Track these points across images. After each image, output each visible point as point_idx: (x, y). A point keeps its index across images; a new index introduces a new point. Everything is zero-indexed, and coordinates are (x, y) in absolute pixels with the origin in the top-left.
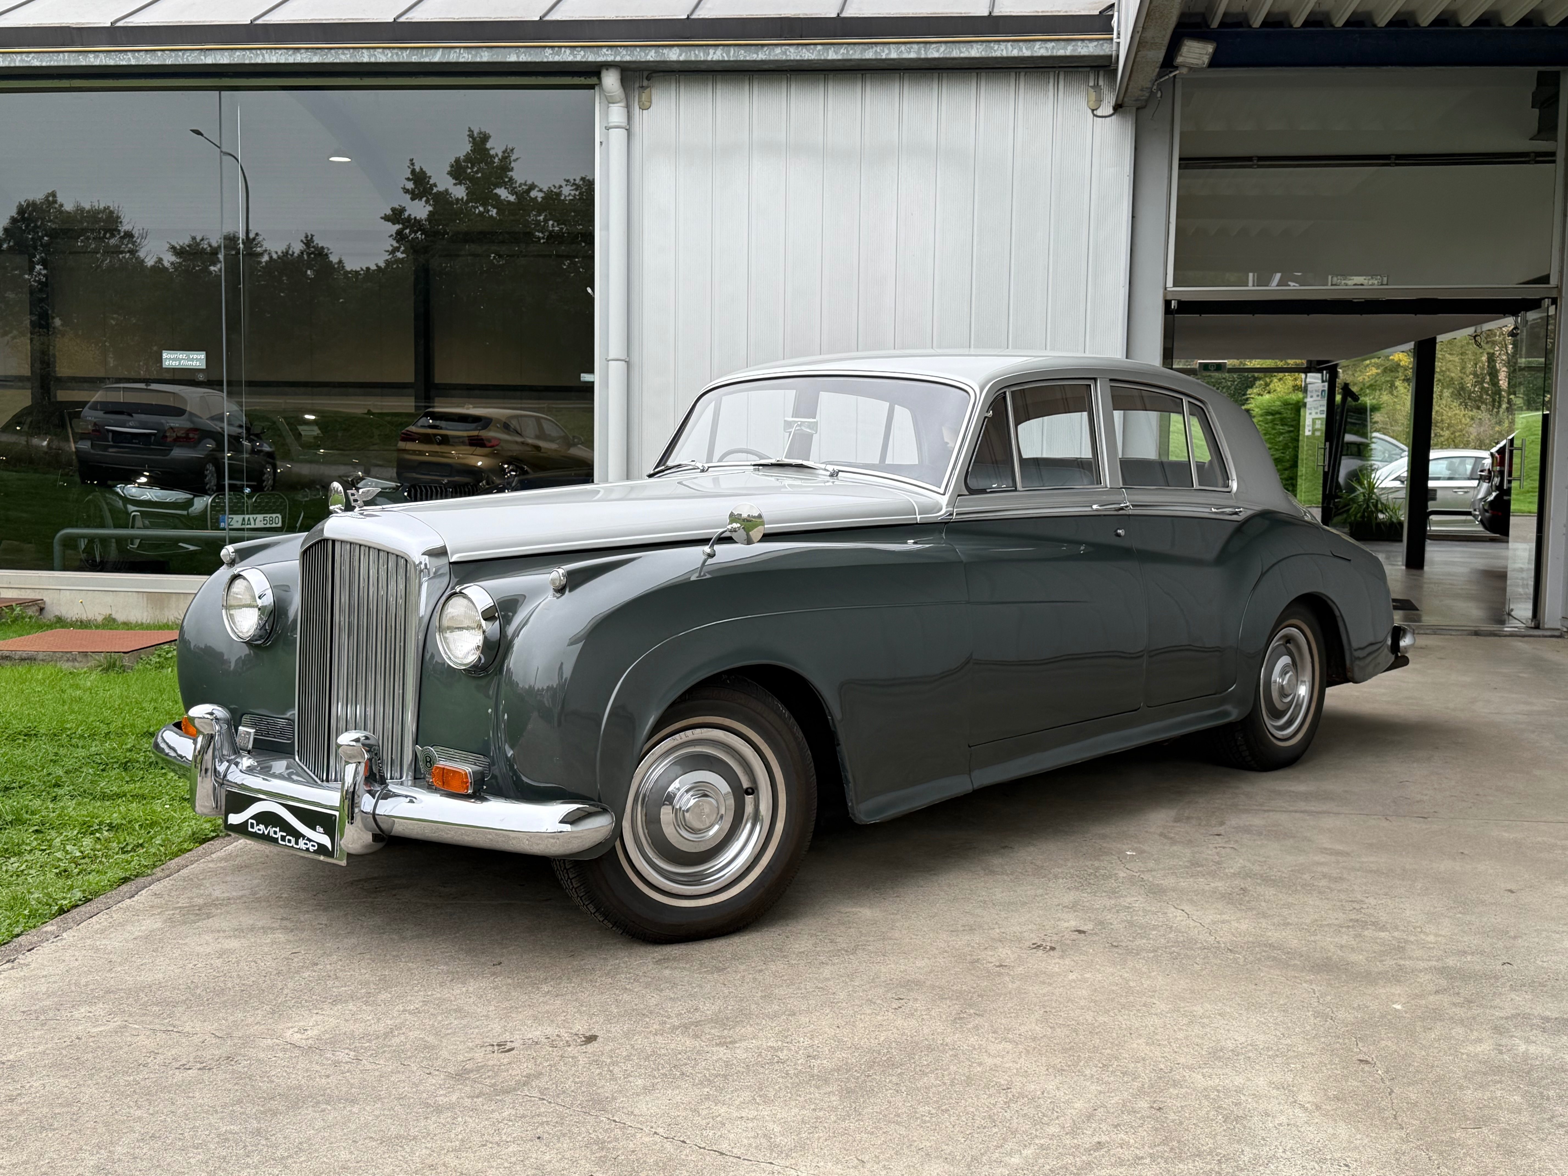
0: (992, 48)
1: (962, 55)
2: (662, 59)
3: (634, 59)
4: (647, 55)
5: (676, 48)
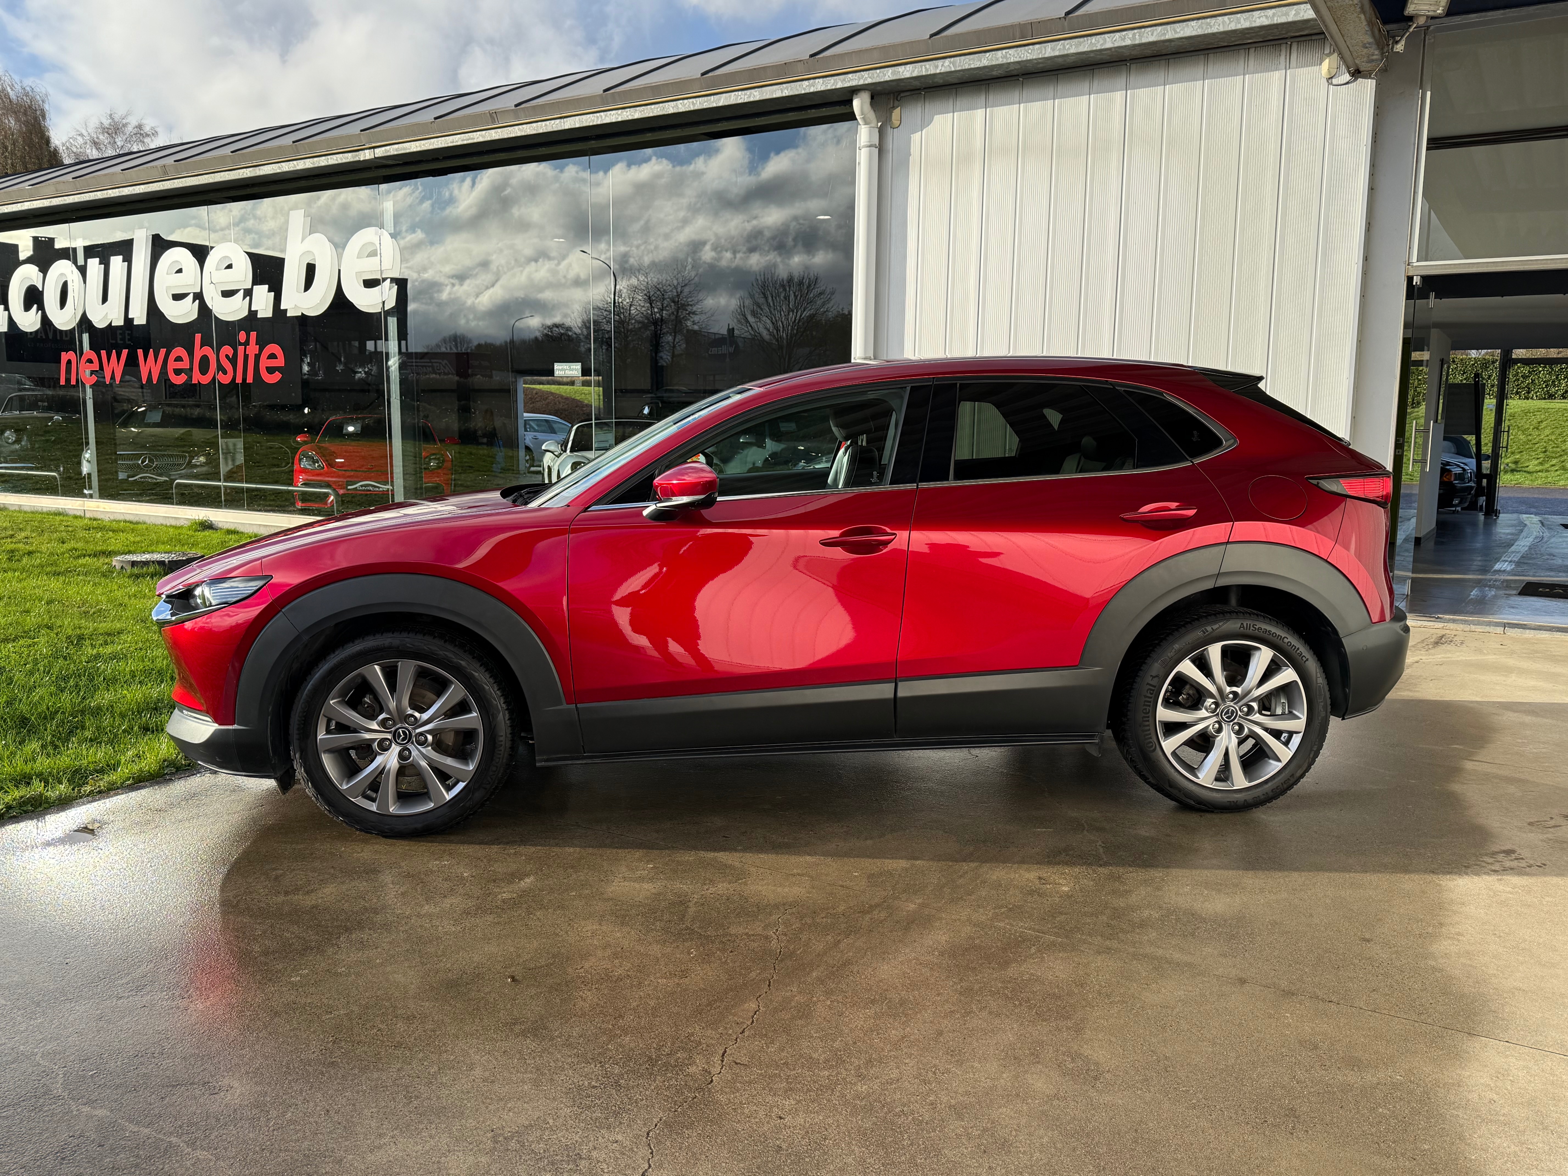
0: (1209, 24)
1: (1177, 36)
3: (874, 81)
5: (911, 65)
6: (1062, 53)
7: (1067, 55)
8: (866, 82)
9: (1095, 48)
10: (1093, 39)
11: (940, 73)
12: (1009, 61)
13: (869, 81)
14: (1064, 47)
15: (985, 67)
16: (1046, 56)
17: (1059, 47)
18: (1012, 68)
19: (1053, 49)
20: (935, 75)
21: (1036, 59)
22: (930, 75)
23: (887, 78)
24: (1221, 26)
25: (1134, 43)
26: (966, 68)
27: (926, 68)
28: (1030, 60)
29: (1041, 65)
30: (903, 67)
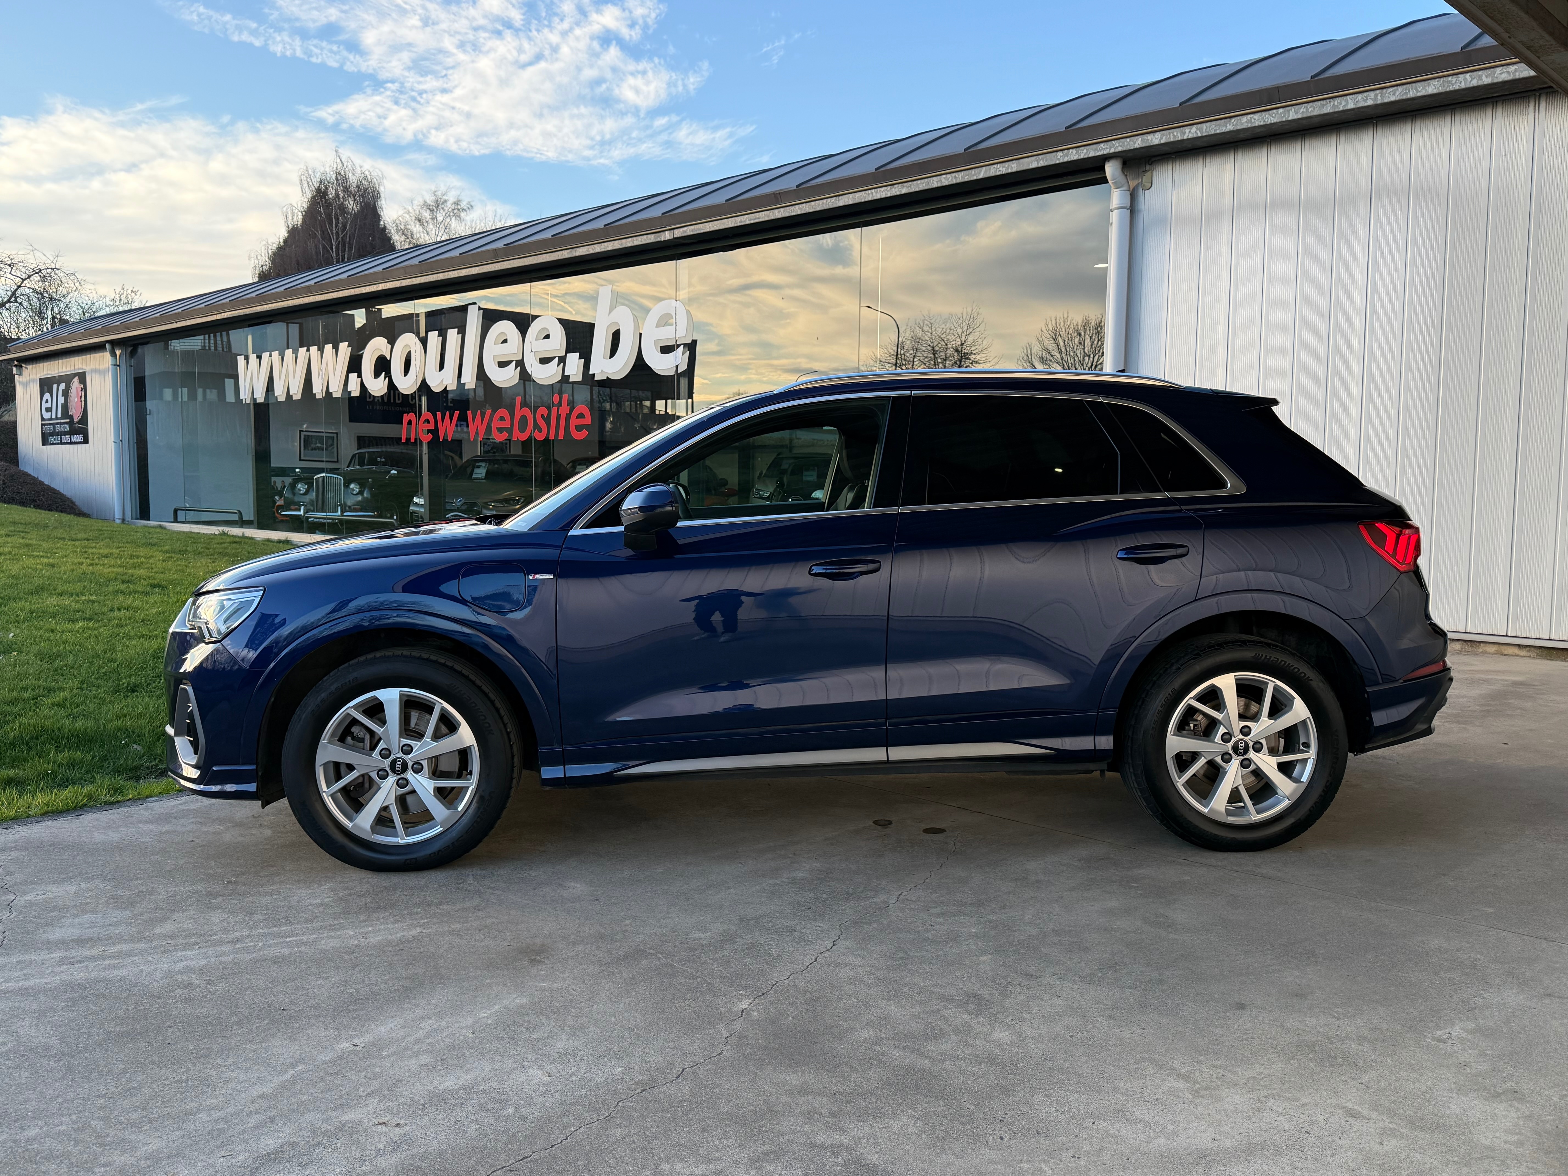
1: (1419, 94)
2: (1147, 145)
3: (1124, 149)
4: (1135, 143)
5: (1158, 133)
6: (1305, 115)
7: (1310, 117)
8: (1117, 150)
9: (1337, 110)
10: (1336, 102)
11: (1188, 139)
12: (1253, 125)
13: (1120, 149)
14: (1307, 110)
15: (1230, 132)
16: (1290, 118)
17: (1302, 110)
18: (1259, 130)
19: (1296, 113)
20: (1182, 141)
21: (1280, 122)
22: (1178, 141)
23: (1137, 146)
24: (1463, 83)
25: (1375, 103)
26: (1213, 133)
27: (1173, 135)
28: (1274, 123)
29: (1287, 127)
30: (1152, 135)
